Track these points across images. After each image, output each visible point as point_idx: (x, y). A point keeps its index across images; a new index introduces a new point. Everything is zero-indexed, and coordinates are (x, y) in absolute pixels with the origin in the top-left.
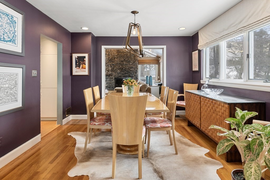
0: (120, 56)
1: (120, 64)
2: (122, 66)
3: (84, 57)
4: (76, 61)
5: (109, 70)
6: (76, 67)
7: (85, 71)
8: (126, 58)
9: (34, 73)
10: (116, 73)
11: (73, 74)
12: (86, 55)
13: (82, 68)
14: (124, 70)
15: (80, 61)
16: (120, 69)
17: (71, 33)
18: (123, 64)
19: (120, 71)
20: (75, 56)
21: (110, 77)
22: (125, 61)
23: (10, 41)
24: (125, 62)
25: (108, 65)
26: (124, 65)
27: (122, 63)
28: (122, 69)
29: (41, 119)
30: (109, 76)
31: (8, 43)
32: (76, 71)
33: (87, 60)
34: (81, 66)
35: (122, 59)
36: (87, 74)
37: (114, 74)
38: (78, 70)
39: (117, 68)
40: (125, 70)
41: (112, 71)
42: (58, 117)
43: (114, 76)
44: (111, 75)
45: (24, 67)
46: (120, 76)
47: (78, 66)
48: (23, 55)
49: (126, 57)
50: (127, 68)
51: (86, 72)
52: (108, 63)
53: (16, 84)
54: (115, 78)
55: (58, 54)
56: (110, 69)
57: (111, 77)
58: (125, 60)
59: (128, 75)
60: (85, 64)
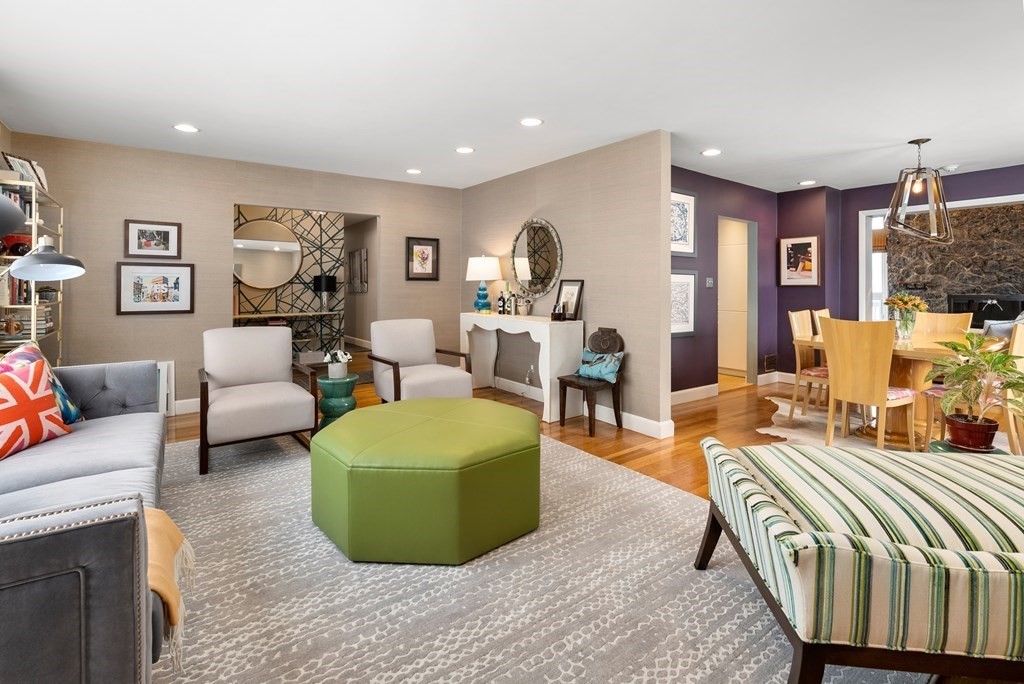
0: (975, 220)
1: (973, 246)
2: (981, 253)
3: (809, 245)
4: (789, 254)
5: (924, 268)
6: (788, 268)
7: (810, 277)
8: (1002, 224)
9: (709, 282)
10: (953, 278)
11: (783, 283)
12: (813, 240)
13: (804, 269)
14: (994, 266)
15: (799, 254)
16: (975, 263)
17: (778, 194)
18: (990, 245)
19: (972, 271)
20: (786, 243)
21: (929, 291)
22: (996, 234)
23: (681, 239)
24: (997, 237)
25: (921, 253)
26: (993, 250)
27: (982, 241)
28: (985, 263)
29: (719, 371)
30: (925, 289)
31: (680, 242)
32: (789, 277)
33: (814, 250)
34: (801, 265)
35: (986, 229)
36: (816, 284)
37: (945, 281)
38: (795, 274)
39: (959, 262)
40: (999, 266)
41: (935, 270)
42: (748, 372)
43: (945, 291)
44: (932, 287)
45: (696, 273)
46: (974, 290)
47: (793, 264)
48: (696, 256)
49: (1003, 218)
50: (1010, 258)
51: (812, 279)
52: (919, 244)
53: (687, 297)
54: (950, 297)
55: (749, 244)
56: (928, 264)
57: (934, 292)
58: (996, 230)
59: (1017, 287)
60: (810, 261)
